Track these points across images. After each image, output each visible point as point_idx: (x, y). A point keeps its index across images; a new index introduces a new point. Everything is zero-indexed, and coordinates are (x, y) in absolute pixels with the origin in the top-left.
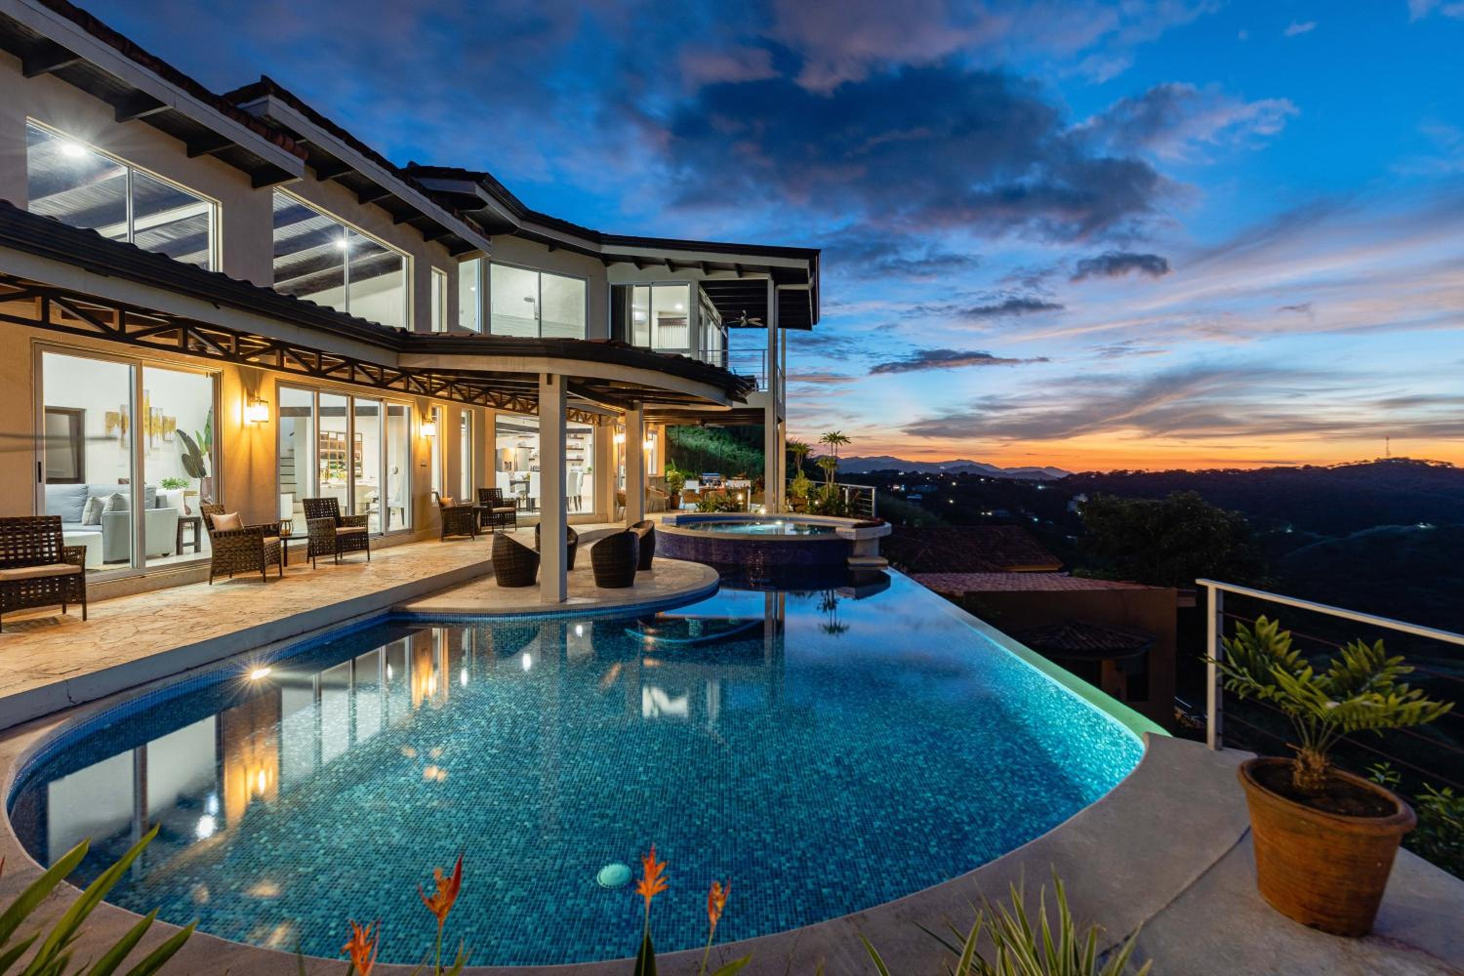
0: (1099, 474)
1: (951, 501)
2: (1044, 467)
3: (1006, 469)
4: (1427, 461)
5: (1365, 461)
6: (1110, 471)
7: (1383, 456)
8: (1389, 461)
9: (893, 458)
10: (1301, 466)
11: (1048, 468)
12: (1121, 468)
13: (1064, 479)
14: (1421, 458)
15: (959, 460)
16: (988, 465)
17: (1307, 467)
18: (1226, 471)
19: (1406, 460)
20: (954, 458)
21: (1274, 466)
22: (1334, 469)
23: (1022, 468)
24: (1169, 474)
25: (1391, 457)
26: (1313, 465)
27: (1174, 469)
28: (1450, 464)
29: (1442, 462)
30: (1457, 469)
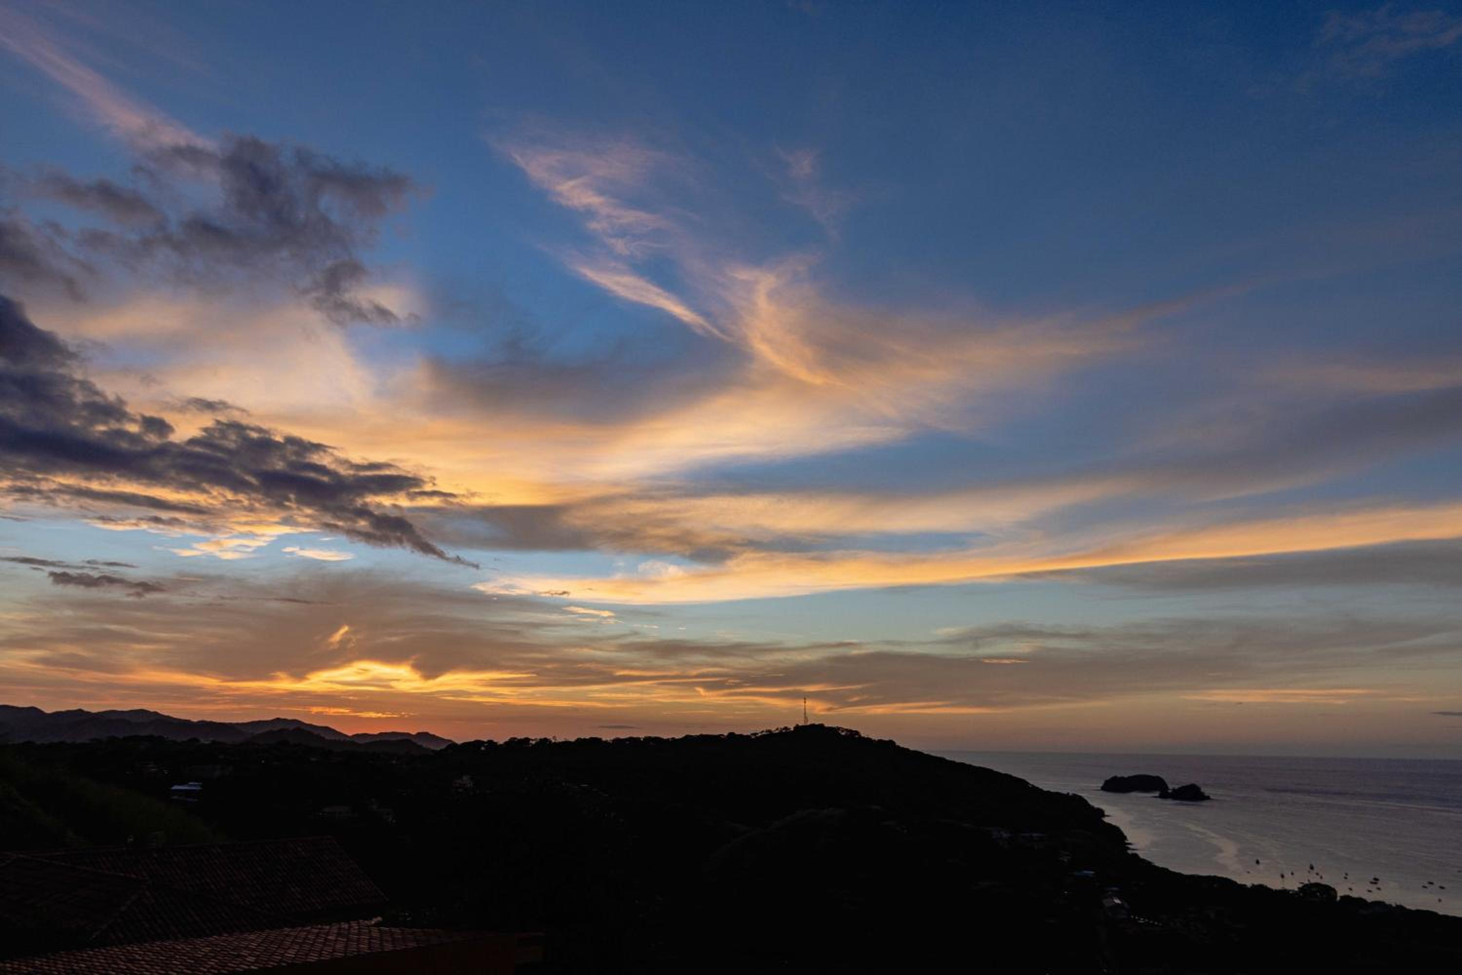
0: (491, 743)
3: (355, 735)
4: (839, 728)
5: (786, 728)
10: (726, 734)
13: (440, 751)
23: (381, 734)
25: (809, 723)
28: (857, 733)
29: (851, 731)
30: (864, 738)
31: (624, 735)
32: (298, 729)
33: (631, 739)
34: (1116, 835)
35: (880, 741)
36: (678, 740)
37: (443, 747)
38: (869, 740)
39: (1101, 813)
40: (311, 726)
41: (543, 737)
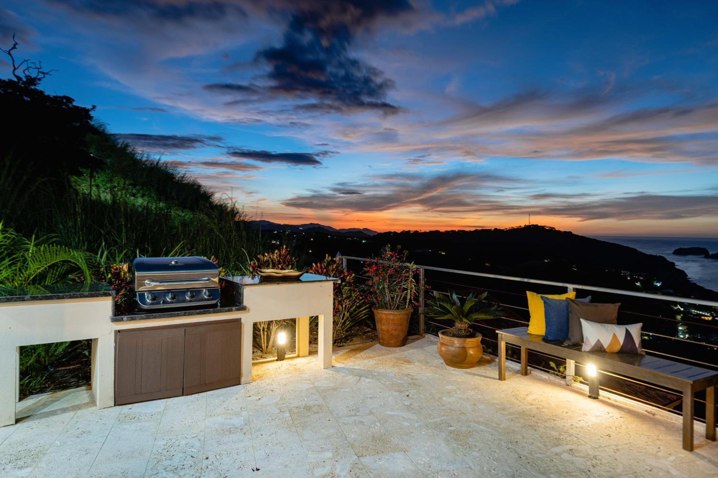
0: (395, 233)
1: (310, 251)
2: (362, 228)
3: (340, 230)
4: (545, 226)
5: (520, 226)
6: (401, 231)
7: (527, 224)
8: (529, 226)
9: (268, 221)
10: (493, 229)
11: (364, 229)
12: (407, 229)
13: (376, 236)
14: (543, 225)
15: (311, 224)
16: (329, 227)
17: (496, 229)
18: (459, 231)
19: (537, 226)
20: (308, 222)
21: (481, 229)
22: (507, 231)
23: (349, 229)
24: (431, 233)
25: (531, 224)
26: (498, 228)
27: (434, 230)
28: (554, 228)
29: (551, 227)
30: (557, 231)
31: (449, 229)
32: (319, 227)
33: (452, 231)
34: (682, 274)
35: (565, 232)
36: (472, 231)
37: (377, 234)
38: (559, 232)
39: (673, 264)
40: (323, 226)
41: (415, 230)
